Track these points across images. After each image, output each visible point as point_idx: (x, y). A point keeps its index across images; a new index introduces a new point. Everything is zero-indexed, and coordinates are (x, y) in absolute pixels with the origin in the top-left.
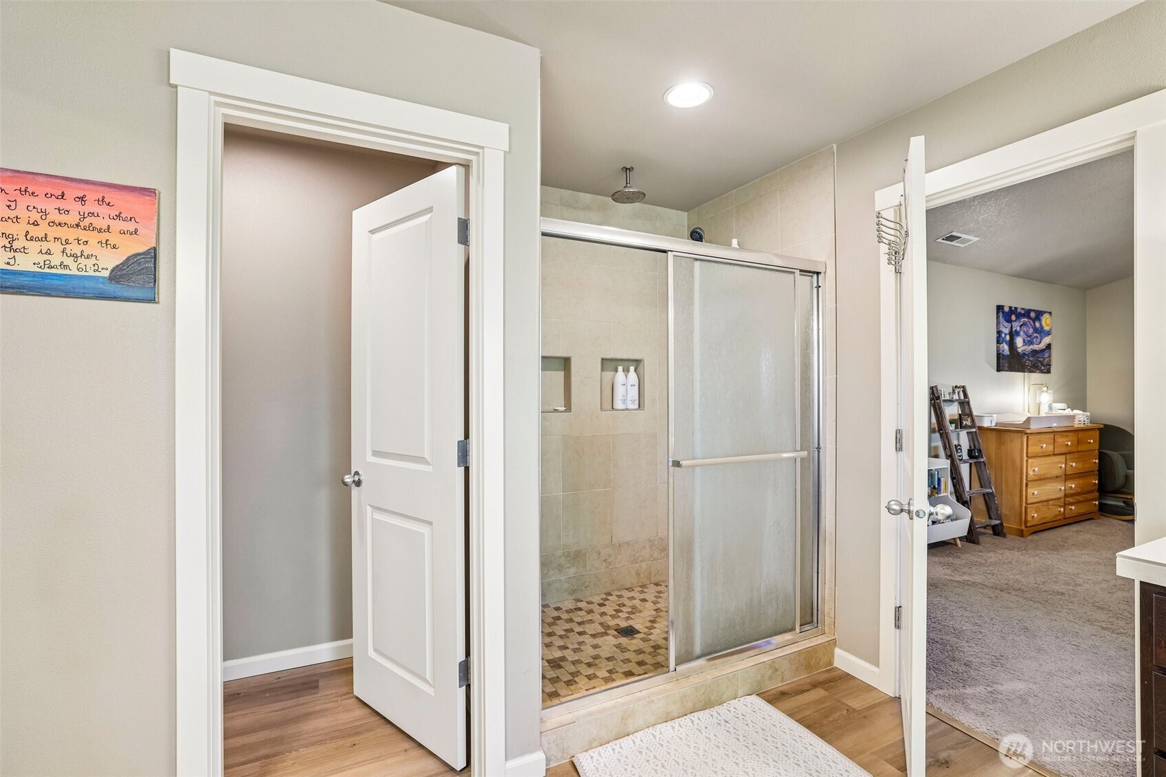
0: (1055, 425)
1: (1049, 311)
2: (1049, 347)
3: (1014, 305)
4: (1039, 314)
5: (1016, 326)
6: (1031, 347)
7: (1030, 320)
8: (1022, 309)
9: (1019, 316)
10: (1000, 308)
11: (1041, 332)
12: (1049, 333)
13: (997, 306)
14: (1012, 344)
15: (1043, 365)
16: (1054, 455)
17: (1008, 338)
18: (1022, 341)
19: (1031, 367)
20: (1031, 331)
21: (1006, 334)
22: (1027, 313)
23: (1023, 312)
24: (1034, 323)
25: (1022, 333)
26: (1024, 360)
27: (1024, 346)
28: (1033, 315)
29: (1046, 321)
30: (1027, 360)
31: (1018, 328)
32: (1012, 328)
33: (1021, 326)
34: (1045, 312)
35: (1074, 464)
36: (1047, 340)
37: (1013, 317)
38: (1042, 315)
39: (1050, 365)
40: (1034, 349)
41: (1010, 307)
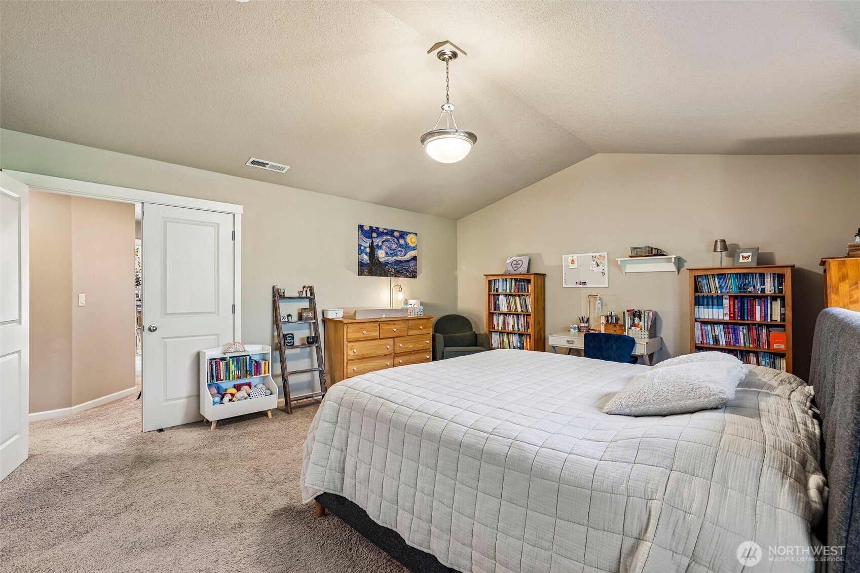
0: (384, 316)
1: (415, 232)
2: (415, 258)
3: (374, 226)
4: (403, 235)
5: (378, 241)
6: (395, 258)
7: (393, 238)
8: (385, 229)
9: (380, 234)
10: (361, 227)
11: (407, 247)
12: (414, 249)
13: (359, 225)
14: (372, 255)
15: (408, 272)
16: (380, 339)
17: (368, 250)
18: (384, 253)
19: (395, 273)
20: (395, 246)
21: (365, 247)
22: (391, 233)
23: (385, 231)
24: (398, 241)
25: (384, 247)
26: (387, 267)
27: (386, 256)
28: (396, 234)
29: (411, 240)
30: (390, 267)
31: (380, 244)
32: (372, 242)
33: (383, 242)
34: (410, 233)
35: (401, 345)
36: (411, 254)
37: (374, 235)
38: (407, 235)
39: (416, 272)
40: (398, 259)
41: (371, 227)
